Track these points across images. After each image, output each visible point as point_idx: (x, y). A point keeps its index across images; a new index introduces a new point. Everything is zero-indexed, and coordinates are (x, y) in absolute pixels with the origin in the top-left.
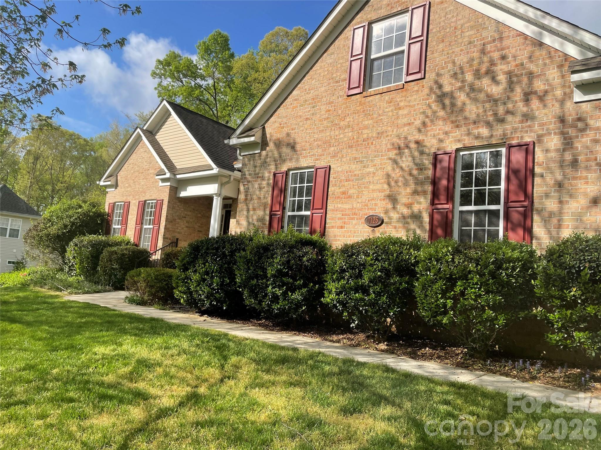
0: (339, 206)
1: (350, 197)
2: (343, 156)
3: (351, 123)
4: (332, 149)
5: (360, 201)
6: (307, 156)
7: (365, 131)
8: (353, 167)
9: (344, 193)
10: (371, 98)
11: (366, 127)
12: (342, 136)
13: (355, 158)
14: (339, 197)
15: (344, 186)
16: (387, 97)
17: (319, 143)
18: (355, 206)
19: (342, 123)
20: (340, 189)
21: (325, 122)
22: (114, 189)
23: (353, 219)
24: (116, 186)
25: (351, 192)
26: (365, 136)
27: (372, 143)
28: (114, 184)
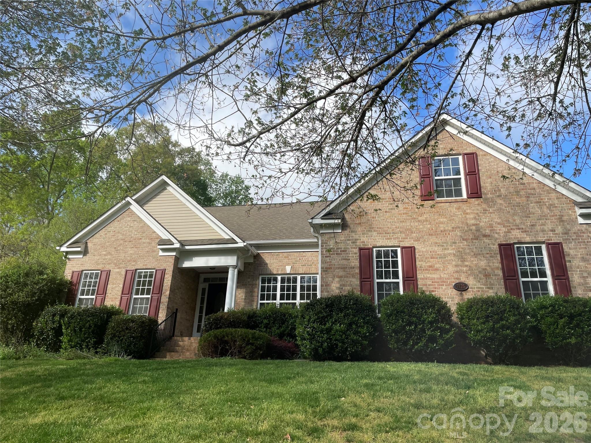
0: (428, 275)
1: (437, 270)
2: (425, 240)
3: (428, 219)
4: (414, 235)
5: (446, 272)
6: (391, 239)
7: (441, 225)
8: (436, 249)
9: (430, 267)
10: (442, 204)
11: (442, 223)
12: (421, 227)
13: (436, 243)
14: (426, 270)
15: (430, 261)
16: (455, 205)
17: (402, 230)
18: (442, 276)
19: (420, 218)
20: (426, 263)
21: (404, 215)
22: (81, 256)
23: (443, 285)
24: (85, 252)
25: (437, 266)
26: (442, 229)
27: (449, 234)
28: (83, 250)
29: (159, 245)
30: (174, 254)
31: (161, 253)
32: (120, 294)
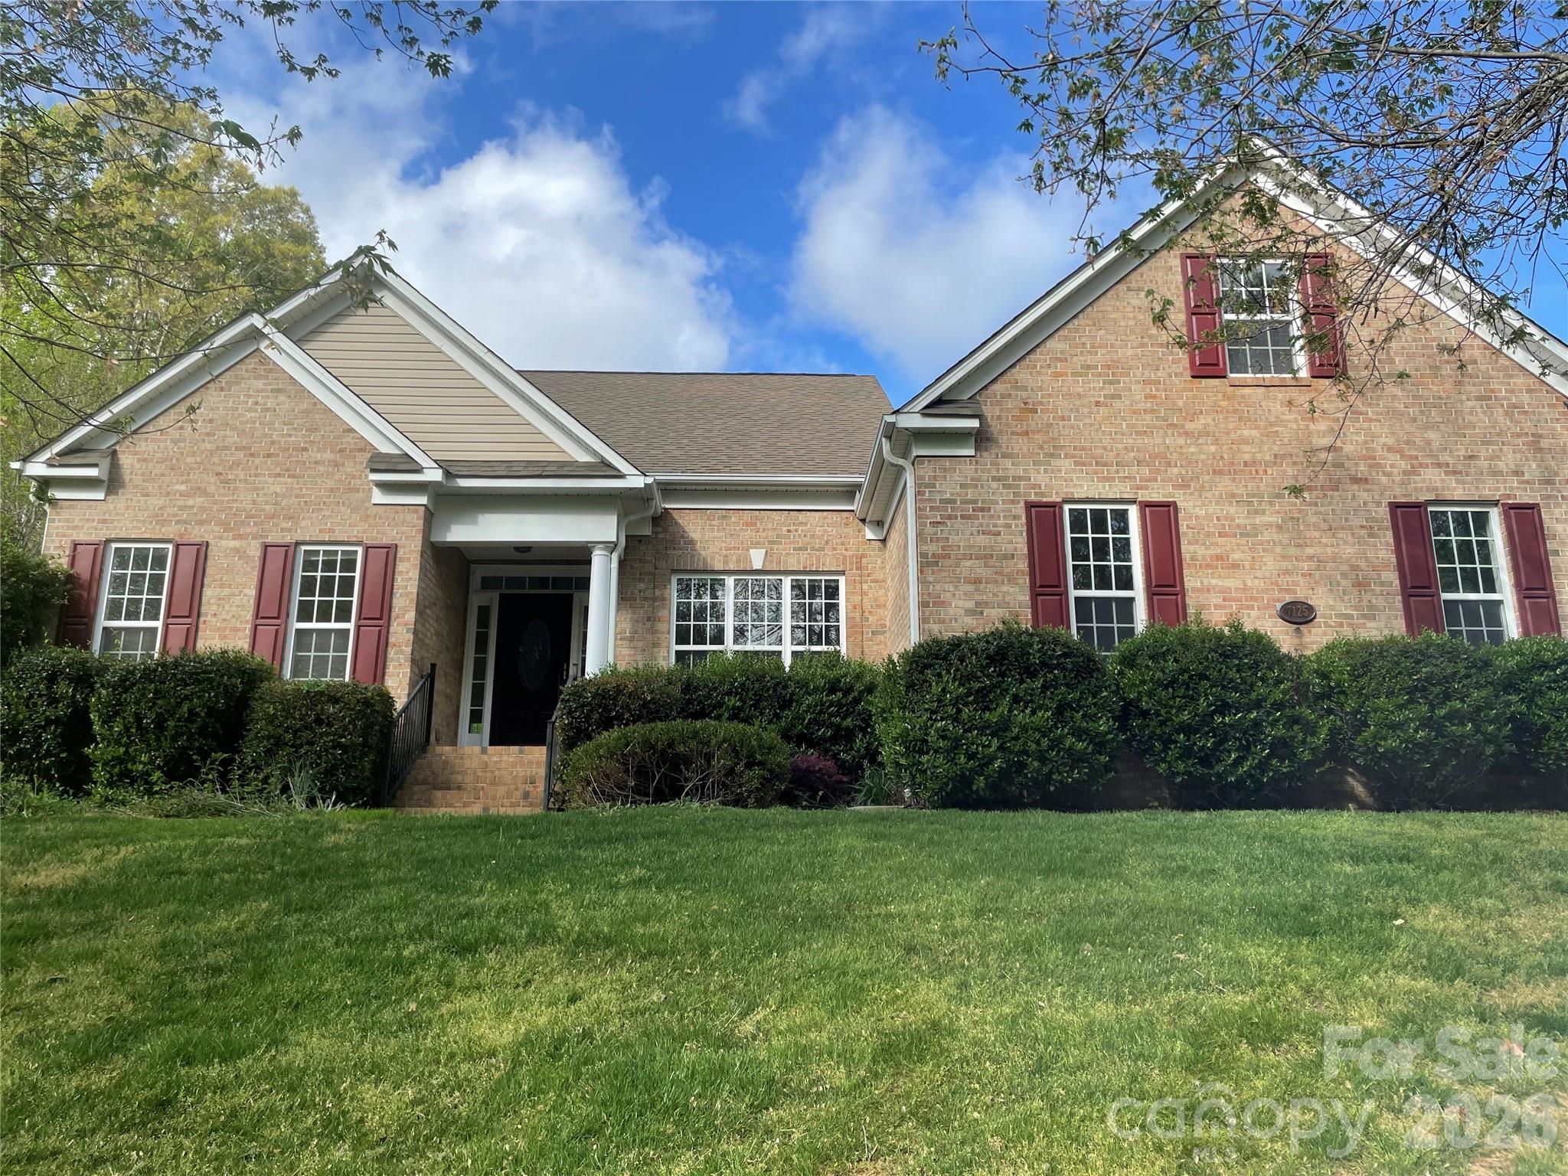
0: (1214, 582)
1: (1235, 566)
2: (1203, 487)
3: (1211, 429)
4: (1175, 471)
5: (1259, 574)
6: (1113, 479)
7: (1246, 448)
8: (1232, 510)
9: (1219, 558)
10: (1247, 390)
11: (1246, 441)
12: (1192, 449)
13: (1233, 495)
14: (1208, 566)
15: (1216, 544)
16: (1281, 395)
17: (1141, 456)
18: (1249, 583)
19: (1190, 426)
20: (1207, 549)
21: (1148, 417)
22: (101, 496)
23: (1251, 608)
24: (113, 483)
25: (1236, 556)
26: (1247, 457)
27: (1265, 472)
28: (105, 477)
29: (373, 471)
30: (423, 500)
31: (378, 497)
32: (249, 615)
